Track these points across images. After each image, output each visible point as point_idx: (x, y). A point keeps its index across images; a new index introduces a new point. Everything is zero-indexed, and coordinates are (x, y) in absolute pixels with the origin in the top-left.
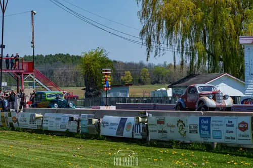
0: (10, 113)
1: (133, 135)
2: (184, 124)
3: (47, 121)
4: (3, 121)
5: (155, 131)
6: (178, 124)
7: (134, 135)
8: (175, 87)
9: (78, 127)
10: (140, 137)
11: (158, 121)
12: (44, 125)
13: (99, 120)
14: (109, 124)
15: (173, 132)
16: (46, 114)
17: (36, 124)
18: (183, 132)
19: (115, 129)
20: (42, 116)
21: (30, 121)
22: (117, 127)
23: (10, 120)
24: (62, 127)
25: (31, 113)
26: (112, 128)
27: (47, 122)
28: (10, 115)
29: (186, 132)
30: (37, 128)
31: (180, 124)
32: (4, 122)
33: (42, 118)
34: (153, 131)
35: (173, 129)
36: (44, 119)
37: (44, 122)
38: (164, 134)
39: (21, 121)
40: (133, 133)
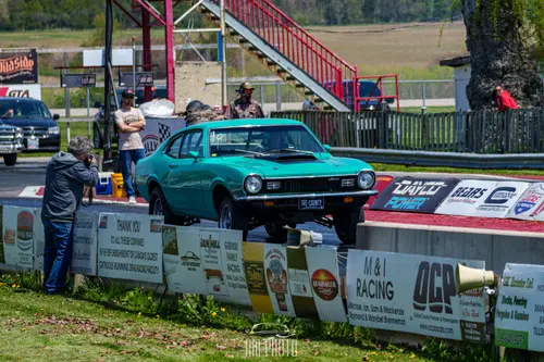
0: (302, 251)
3: (522, 302)
4: (256, 288)
12: (501, 324)
16: (513, 269)
17: (456, 315)
20: (490, 275)
21: (419, 297)
23: (298, 284)
25: (423, 258)
27: (520, 309)
28: (298, 260)
30: (457, 336)
32: (263, 291)
33: (493, 285)
36: (503, 291)
37: (501, 307)
39: (362, 290)
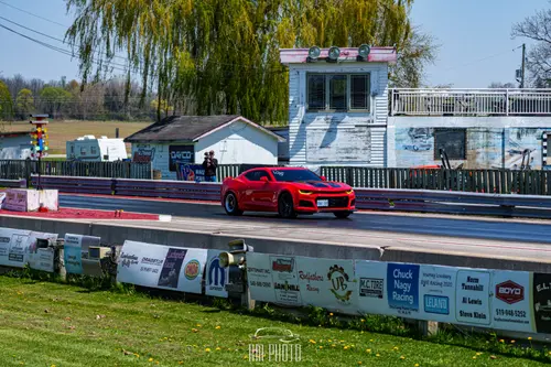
1: (204, 289)
2: (347, 277)
5: (267, 285)
6: (329, 275)
7: (207, 287)
8: (138, 141)
9: (56, 261)
10: (223, 293)
11: (274, 263)
13: (114, 249)
14: (139, 260)
15: (317, 290)
18: (342, 293)
19: (155, 271)
22: (160, 268)
24: (13, 256)
26: (148, 270)
29: (349, 292)
31: (337, 275)
34: (259, 284)
35: (314, 284)
38: (290, 294)
40: (203, 283)
